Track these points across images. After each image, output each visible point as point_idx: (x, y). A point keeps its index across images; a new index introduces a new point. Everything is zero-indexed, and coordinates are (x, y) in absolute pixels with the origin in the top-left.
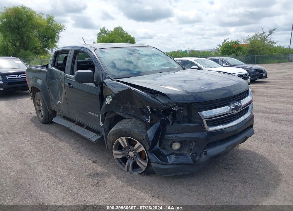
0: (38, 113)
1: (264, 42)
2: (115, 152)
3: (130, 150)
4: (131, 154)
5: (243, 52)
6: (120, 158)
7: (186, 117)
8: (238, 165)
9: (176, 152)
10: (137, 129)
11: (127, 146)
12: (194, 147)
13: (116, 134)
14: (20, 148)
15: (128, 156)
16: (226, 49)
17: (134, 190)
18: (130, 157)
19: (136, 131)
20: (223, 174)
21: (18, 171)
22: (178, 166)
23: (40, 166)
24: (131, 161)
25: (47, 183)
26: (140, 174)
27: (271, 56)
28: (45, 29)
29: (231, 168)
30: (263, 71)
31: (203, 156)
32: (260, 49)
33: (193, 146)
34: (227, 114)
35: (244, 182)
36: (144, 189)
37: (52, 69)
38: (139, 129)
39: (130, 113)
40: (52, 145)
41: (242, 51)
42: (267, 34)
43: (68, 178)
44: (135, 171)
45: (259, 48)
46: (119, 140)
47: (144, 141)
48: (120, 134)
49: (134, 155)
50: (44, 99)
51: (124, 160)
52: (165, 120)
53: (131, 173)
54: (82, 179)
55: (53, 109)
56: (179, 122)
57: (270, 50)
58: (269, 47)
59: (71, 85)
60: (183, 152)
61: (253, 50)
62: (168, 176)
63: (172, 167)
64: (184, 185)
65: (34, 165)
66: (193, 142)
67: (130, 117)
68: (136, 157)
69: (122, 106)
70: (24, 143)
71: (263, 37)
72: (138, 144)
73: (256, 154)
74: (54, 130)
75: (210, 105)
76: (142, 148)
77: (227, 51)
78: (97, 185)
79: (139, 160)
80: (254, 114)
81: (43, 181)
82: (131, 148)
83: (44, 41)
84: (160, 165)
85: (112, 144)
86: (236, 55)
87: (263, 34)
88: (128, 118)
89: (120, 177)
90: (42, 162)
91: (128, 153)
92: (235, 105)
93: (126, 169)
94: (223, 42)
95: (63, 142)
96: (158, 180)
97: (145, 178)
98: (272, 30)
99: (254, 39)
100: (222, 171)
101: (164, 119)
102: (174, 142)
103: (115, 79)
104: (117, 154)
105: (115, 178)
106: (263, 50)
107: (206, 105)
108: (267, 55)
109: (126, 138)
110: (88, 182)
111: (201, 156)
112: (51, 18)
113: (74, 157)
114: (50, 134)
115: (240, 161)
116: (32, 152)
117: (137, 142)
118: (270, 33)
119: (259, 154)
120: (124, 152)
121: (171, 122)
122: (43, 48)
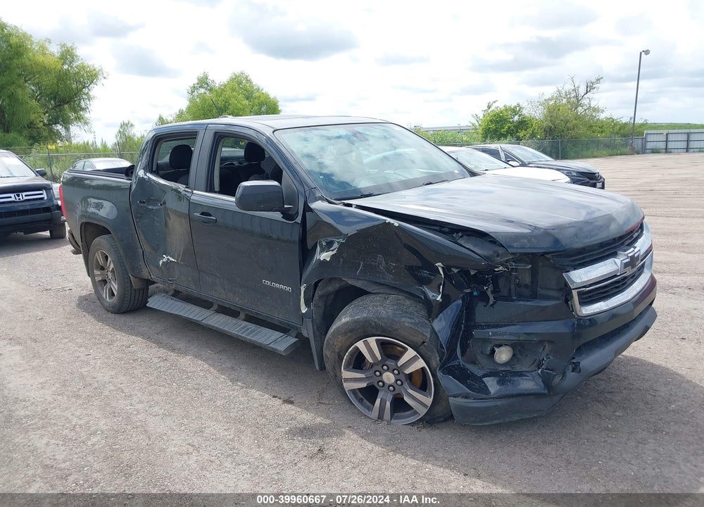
0: (99, 288)
1: (576, 108)
2: (346, 374)
3: (385, 367)
4: (389, 377)
5: (533, 132)
6: (359, 389)
7: (526, 286)
8: (625, 392)
9: (503, 369)
10: (408, 318)
11: (380, 358)
12: (547, 355)
13: (352, 331)
14: (82, 377)
15: (381, 384)
16: (493, 126)
17: (414, 463)
18: (384, 383)
19: (406, 322)
20: (600, 415)
21: (106, 432)
22: (512, 400)
23: (157, 417)
24: (389, 394)
25: (195, 458)
26: (412, 424)
27: (593, 142)
28: (55, 77)
29: (613, 401)
30: (597, 175)
31: (571, 375)
32: (568, 125)
33: (544, 353)
34: (616, 276)
35: (655, 431)
36: (436, 459)
37: (145, 177)
38: (413, 318)
39: (382, 281)
40: (162, 364)
41: (530, 131)
42: (582, 91)
43: (242, 444)
44: (398, 418)
45: (567, 122)
46: (360, 345)
47: (425, 346)
48: (363, 331)
49: (396, 381)
50: (121, 251)
51: (370, 393)
52: (475, 293)
53: (389, 423)
54: (277, 445)
55: (146, 278)
56: (508, 299)
57: (591, 126)
58: (589, 121)
59: (211, 216)
60: (518, 368)
61: (553, 126)
62: (486, 426)
63: (499, 403)
64: (525, 444)
65: (138, 416)
66: (546, 343)
67: (381, 291)
68: (402, 384)
69: (362, 263)
70: (88, 364)
71: (574, 97)
72: (411, 353)
73: (653, 365)
74: (151, 328)
75: (582, 256)
76: (421, 363)
77: (496, 131)
78: (320, 455)
79: (410, 391)
80: (656, 276)
81: (181, 454)
82: (388, 363)
83: (52, 109)
84: (469, 400)
85: (337, 357)
86: (517, 140)
87: (573, 90)
88: (378, 293)
89: (368, 435)
90: (156, 409)
91: (381, 375)
92: (630, 255)
93: (375, 413)
94: (486, 108)
95: (188, 358)
96: (459, 436)
97: (426, 434)
98: (594, 80)
99: (555, 102)
100: (595, 407)
101: (471, 293)
102: (500, 346)
103: (339, 202)
104: (353, 380)
105: (355, 436)
106: (575, 127)
107: (574, 258)
108: (584, 138)
109: (377, 340)
110: (296, 451)
111: (564, 374)
112: (69, 51)
113: (231, 393)
114: (143, 338)
115: (625, 383)
116: (119, 386)
117: (407, 349)
118: (590, 88)
119: (659, 367)
120: (370, 373)
121: (492, 300)
122: (49, 124)
